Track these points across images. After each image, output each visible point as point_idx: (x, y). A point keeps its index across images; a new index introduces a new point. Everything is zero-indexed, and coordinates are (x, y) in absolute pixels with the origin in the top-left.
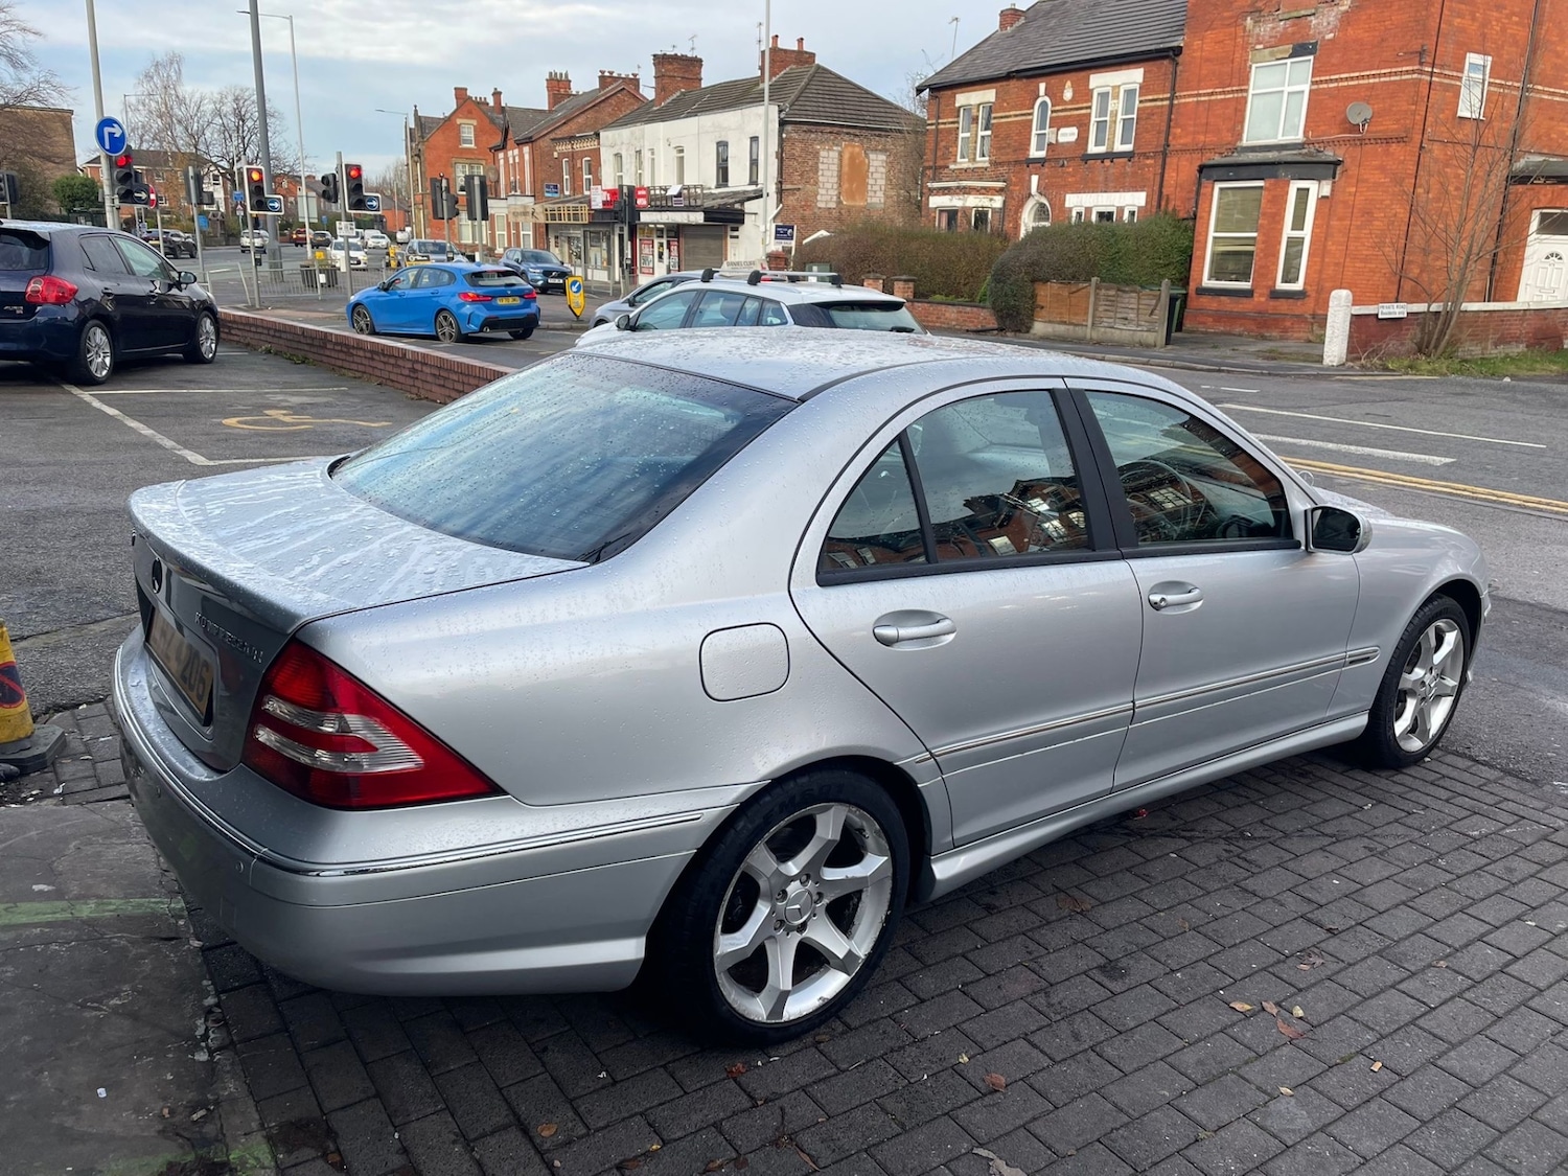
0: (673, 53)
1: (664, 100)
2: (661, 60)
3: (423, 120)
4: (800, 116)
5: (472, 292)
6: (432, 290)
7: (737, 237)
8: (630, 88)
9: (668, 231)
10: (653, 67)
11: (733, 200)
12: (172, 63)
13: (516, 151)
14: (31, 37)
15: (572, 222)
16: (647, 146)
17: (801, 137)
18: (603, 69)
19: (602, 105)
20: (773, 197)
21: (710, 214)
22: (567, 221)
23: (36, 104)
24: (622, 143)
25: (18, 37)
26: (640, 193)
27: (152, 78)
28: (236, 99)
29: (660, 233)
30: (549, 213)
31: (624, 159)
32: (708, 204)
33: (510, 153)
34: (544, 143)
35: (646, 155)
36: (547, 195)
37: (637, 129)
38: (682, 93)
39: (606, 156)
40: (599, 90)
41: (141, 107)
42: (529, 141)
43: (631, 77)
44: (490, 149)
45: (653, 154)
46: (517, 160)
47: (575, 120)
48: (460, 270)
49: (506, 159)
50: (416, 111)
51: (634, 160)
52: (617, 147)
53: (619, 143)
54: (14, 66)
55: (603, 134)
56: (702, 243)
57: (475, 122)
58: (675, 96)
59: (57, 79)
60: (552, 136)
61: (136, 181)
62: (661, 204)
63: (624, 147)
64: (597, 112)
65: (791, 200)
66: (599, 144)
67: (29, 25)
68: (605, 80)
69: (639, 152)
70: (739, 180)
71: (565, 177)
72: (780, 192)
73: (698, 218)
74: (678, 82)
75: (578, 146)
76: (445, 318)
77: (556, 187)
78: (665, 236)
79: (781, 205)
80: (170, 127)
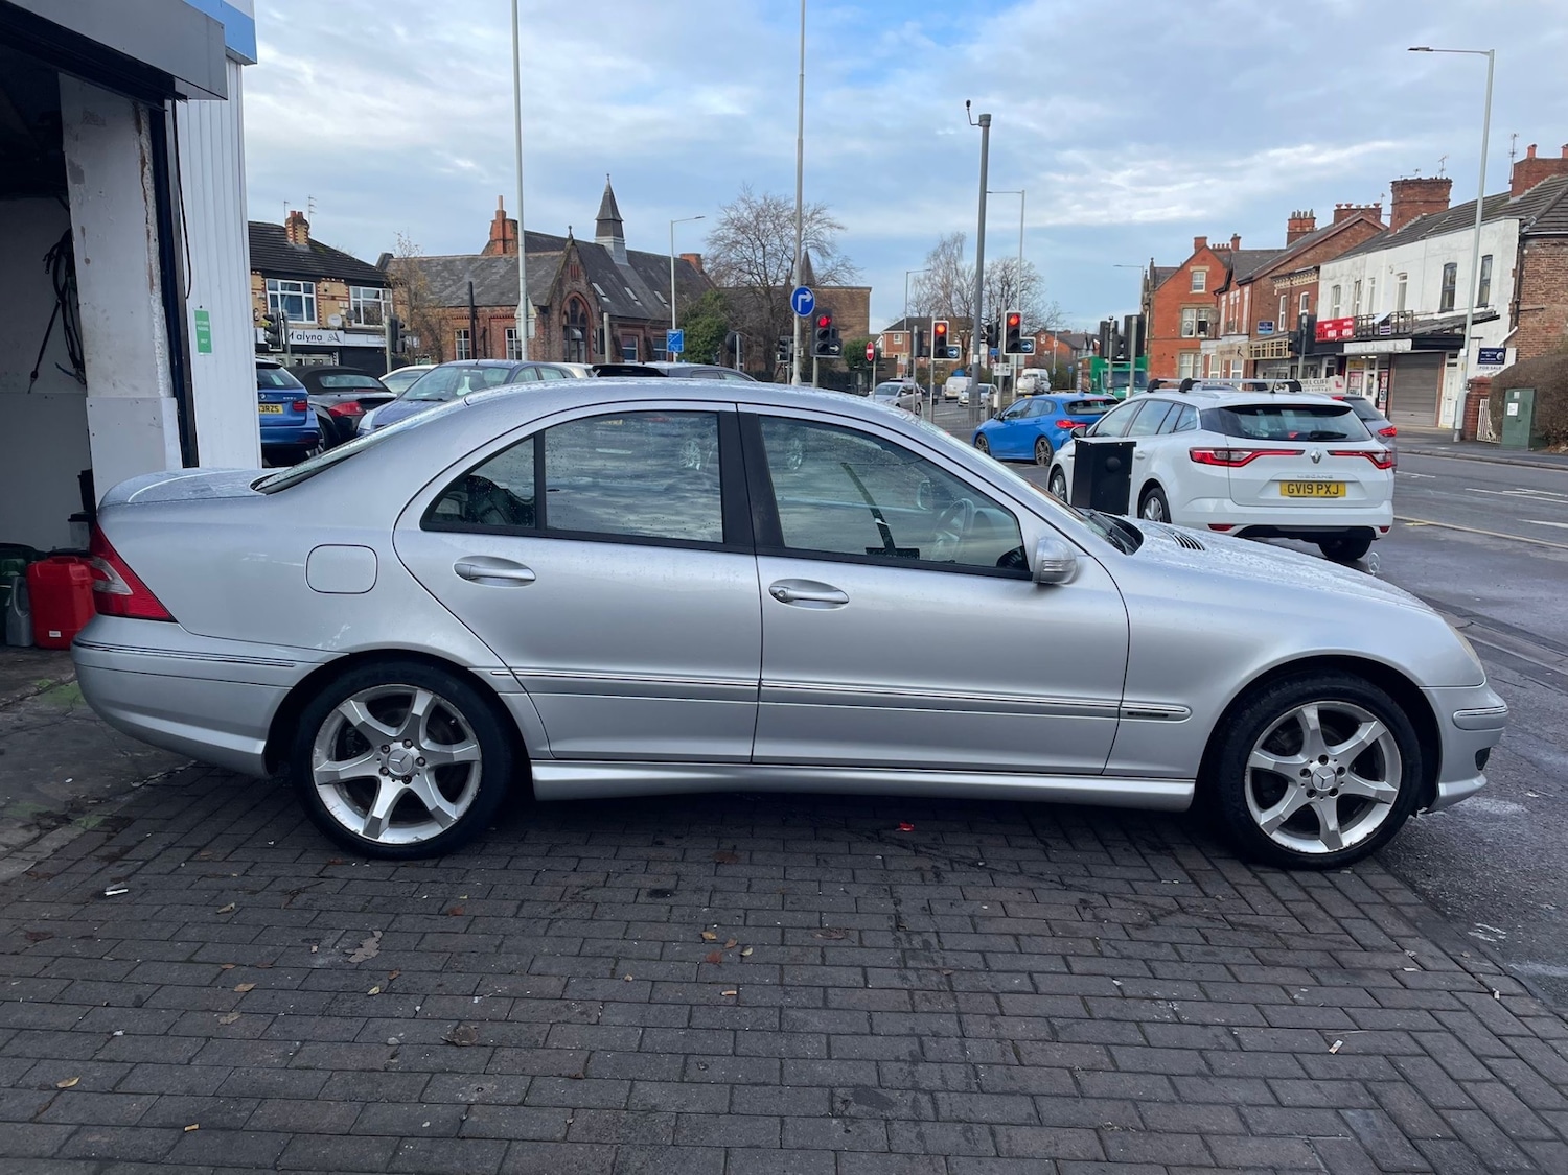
0: (1416, 178)
1: (1400, 226)
2: (1400, 186)
3: (1158, 271)
4: (1549, 228)
5: (1068, 419)
6: (1035, 419)
7: (1455, 365)
8: (1371, 219)
9: (1380, 362)
10: (1392, 195)
11: (1452, 325)
12: (955, 243)
13: (1238, 292)
14: (836, 230)
15: (1275, 357)
16: (1368, 274)
17: (1548, 252)
18: (1339, 203)
19: (1334, 239)
20: (1506, 319)
21: (1418, 341)
22: (1270, 357)
23: (833, 284)
24: (1343, 275)
25: (827, 232)
26: (1346, 324)
27: (938, 256)
28: (1005, 268)
29: (1371, 364)
30: (1253, 349)
31: (1342, 291)
32: (1418, 331)
33: (1232, 294)
34: (1264, 282)
35: (1366, 284)
36: (1259, 332)
37: (1359, 259)
38: (1424, 218)
39: (1325, 290)
40: (1334, 225)
41: (927, 282)
42: (1250, 281)
43: (1372, 206)
44: (1214, 293)
45: (1373, 282)
46: (1238, 301)
47: (1302, 257)
48: (1062, 400)
49: (1228, 300)
50: (1152, 263)
51: (1352, 290)
52: (1336, 279)
53: (1338, 275)
54: (822, 255)
55: (1323, 268)
56: (1414, 372)
57: (1208, 268)
58: (1413, 221)
59: (851, 263)
60: (1274, 274)
61: (833, 337)
62: (1366, 334)
63: (1344, 278)
64: (1328, 246)
65: (1530, 322)
66: (1318, 278)
67: (835, 222)
68: (1339, 213)
69: (1358, 282)
70: (1464, 304)
71: (1282, 313)
72: (1516, 314)
73: (1405, 346)
74: (1420, 206)
75: (1297, 282)
76: (1043, 443)
77: (1271, 324)
78: (1376, 368)
79: (1516, 328)
80: (948, 296)
